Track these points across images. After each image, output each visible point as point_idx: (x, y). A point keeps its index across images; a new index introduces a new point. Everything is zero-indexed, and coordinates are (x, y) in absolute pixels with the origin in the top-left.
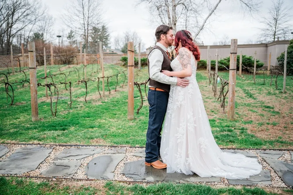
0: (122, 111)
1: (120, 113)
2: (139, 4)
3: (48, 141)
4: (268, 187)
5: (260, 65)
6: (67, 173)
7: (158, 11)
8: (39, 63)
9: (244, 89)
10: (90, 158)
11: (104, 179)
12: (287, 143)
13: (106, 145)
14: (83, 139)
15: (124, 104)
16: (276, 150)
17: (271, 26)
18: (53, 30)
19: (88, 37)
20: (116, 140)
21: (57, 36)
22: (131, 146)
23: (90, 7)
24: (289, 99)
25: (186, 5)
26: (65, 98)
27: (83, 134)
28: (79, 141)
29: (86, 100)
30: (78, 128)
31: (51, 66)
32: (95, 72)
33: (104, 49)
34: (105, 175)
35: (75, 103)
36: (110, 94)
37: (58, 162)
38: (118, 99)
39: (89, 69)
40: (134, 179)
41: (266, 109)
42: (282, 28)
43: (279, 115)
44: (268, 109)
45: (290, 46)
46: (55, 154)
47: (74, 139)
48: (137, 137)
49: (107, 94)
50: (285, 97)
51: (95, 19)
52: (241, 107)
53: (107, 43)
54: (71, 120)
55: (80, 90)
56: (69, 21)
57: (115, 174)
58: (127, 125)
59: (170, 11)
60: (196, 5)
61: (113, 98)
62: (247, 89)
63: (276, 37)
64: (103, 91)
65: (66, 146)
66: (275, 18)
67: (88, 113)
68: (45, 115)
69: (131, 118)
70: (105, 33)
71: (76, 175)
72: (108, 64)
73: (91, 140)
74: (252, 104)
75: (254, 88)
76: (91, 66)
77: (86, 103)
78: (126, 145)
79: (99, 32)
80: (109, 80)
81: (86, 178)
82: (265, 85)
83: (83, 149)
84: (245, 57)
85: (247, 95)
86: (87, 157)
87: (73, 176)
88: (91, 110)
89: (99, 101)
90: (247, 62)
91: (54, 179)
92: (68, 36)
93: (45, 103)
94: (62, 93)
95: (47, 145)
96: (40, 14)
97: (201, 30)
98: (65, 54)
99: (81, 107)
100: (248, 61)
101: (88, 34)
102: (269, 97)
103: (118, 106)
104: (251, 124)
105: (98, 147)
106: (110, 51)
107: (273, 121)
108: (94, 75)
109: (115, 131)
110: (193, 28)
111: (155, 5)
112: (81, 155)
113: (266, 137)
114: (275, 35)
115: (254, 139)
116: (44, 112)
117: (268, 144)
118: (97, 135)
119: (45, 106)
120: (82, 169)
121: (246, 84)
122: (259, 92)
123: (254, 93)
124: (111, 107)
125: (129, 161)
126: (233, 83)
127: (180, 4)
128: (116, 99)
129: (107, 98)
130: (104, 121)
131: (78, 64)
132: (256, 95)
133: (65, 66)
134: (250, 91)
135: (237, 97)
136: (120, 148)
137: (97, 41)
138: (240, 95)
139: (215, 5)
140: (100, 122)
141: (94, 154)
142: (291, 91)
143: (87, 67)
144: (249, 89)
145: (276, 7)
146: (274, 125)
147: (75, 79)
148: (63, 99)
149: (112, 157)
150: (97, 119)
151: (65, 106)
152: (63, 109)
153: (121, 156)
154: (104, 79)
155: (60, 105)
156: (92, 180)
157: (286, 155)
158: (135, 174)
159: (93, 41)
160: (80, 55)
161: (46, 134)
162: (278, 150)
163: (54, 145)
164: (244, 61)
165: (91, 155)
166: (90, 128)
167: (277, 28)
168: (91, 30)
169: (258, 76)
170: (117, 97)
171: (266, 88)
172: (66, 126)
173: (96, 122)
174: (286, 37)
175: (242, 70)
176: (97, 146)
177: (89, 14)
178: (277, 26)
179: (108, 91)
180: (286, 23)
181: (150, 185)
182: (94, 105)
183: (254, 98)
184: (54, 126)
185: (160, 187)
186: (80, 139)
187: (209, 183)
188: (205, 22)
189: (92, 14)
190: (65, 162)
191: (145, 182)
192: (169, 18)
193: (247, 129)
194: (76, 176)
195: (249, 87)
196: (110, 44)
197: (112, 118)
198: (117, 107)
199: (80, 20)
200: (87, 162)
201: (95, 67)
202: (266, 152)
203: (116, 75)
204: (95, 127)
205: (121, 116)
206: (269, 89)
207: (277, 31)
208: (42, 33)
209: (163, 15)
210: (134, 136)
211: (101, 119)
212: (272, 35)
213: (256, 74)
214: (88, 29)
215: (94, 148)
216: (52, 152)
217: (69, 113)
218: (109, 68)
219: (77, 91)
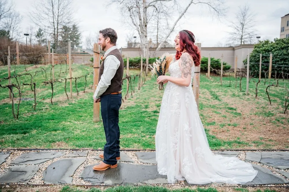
0: (89, 113)
1: (86, 115)
2: (110, 4)
3: (6, 145)
4: (221, 186)
5: (227, 68)
6: (22, 179)
7: (129, 12)
8: (3, 62)
9: (211, 91)
10: (49, 163)
11: (61, 184)
12: (244, 144)
13: (68, 148)
14: (44, 142)
15: (92, 106)
16: (233, 150)
17: (238, 30)
18: (20, 28)
19: (57, 36)
20: (78, 143)
21: (25, 34)
22: (93, 149)
23: (60, 5)
24: (251, 100)
25: (156, 7)
26: (31, 99)
27: (45, 137)
28: (39, 144)
29: (52, 102)
30: (40, 131)
31: (16, 65)
32: (63, 73)
33: (75, 49)
34: (63, 179)
35: (40, 105)
36: (78, 95)
37: (14, 168)
38: (86, 100)
39: (58, 69)
40: (93, 183)
41: (229, 111)
42: (248, 33)
43: (240, 116)
44: (231, 110)
45: (254, 50)
46: (12, 159)
47: (35, 142)
48: (101, 139)
49: (75, 96)
50: (248, 99)
51: (65, 17)
52: (206, 109)
53: (78, 42)
54: (33, 123)
55: (47, 91)
56: (38, 19)
57: (73, 179)
58: (92, 127)
59: (141, 13)
60: (167, 7)
61: (80, 100)
62: (213, 90)
63: (243, 40)
64: (71, 92)
65: (25, 150)
66: (242, 22)
67: (53, 115)
68: (6, 117)
69: (96, 120)
70: (76, 32)
71: (32, 180)
72: (77, 65)
73: (53, 144)
74: (217, 106)
75: (220, 90)
76: (59, 66)
77: (52, 104)
78: (88, 148)
79: (69, 31)
80: (77, 81)
81: (43, 184)
82: (231, 87)
83: (42, 153)
84: (213, 60)
85: (213, 96)
86: (46, 161)
87: (29, 181)
88: (56, 112)
89: (65, 102)
90: (216, 65)
91: (8, 186)
92: (37, 35)
93: (7, 105)
94: (27, 94)
95: (4, 150)
96: (5, 11)
97: (172, 33)
98: (33, 53)
99: (47, 109)
100: (216, 63)
101: (58, 33)
102: (233, 98)
103: (85, 107)
104: (213, 125)
105: (60, 151)
106: (81, 51)
107: (234, 123)
108: (62, 75)
109: (78, 134)
110: (164, 30)
111: (127, 6)
112: (40, 159)
113: (226, 138)
114: (241, 39)
115: (214, 140)
116: (5, 114)
117: (226, 145)
118: (59, 138)
119: (7, 108)
120: (40, 174)
121: (214, 86)
122: (224, 94)
123: (219, 95)
124: (78, 109)
125: (89, 164)
126: (197, 86)
127: (151, 6)
128: (83, 101)
129: (74, 100)
130: (69, 123)
131: (46, 64)
132: (221, 97)
133: (31, 66)
134: (216, 93)
135: (204, 98)
136: (81, 152)
137: (67, 40)
138: (207, 96)
139: (185, 8)
140: (64, 124)
141: (54, 158)
142: (253, 93)
143: (55, 67)
144: (216, 91)
145: (243, 13)
146: (234, 126)
147: (42, 80)
148: (28, 101)
149: (72, 161)
150: (62, 122)
151: (29, 108)
152: (26, 112)
153: (82, 160)
154: (71, 80)
155: (24, 107)
156: (48, 185)
157: (242, 155)
158: (94, 177)
159: (63, 40)
160: (48, 55)
161: (4, 138)
162: (234, 150)
163: (12, 150)
164: (213, 63)
165: (51, 159)
166: (53, 130)
167: (244, 33)
168: (62, 28)
169: (225, 78)
170: (85, 98)
171: (231, 90)
172: (27, 129)
173: (60, 125)
174: (252, 41)
175: (211, 72)
176: (58, 149)
177: (58, 12)
178: (243, 30)
179: (76, 92)
180: (252, 28)
181: (108, 188)
182: (60, 107)
183: (219, 100)
184: (15, 130)
185: (117, 190)
186: (41, 142)
187: (166, 185)
188: (176, 25)
189: (62, 13)
190: (22, 167)
191: (103, 185)
192: (140, 20)
193: (209, 131)
194: (32, 182)
195: (216, 89)
196: (81, 43)
197: (78, 120)
198: (84, 109)
199: (49, 19)
200: (46, 167)
201: (63, 67)
202: (223, 153)
203: (85, 76)
204: (58, 130)
205: (87, 118)
206: (234, 91)
207: (244, 35)
208: (8, 31)
209: (134, 16)
210: (98, 139)
211: (66, 122)
212: (239, 39)
213: (224, 76)
214: (57, 27)
215: (55, 152)
216: (9, 157)
217: (33, 115)
218: (78, 68)
219: (44, 92)
